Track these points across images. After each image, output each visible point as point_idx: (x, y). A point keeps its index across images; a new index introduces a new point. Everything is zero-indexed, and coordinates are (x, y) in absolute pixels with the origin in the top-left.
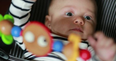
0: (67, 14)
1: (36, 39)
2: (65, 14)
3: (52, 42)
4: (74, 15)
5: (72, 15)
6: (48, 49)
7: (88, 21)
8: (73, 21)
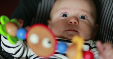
0: (62, 15)
1: (40, 41)
2: (61, 16)
3: (56, 44)
4: (69, 16)
5: (67, 16)
6: (52, 51)
7: (82, 21)
8: (68, 22)
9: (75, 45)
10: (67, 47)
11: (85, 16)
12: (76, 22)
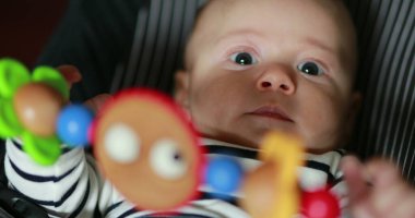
0: (234, 57)
1: (144, 151)
2: (229, 60)
3: (203, 163)
4: (259, 60)
5: (254, 61)
6: (187, 188)
7: (310, 81)
8: (254, 83)
9: (271, 166)
10: (242, 175)
11: (319, 65)
12: (288, 83)
